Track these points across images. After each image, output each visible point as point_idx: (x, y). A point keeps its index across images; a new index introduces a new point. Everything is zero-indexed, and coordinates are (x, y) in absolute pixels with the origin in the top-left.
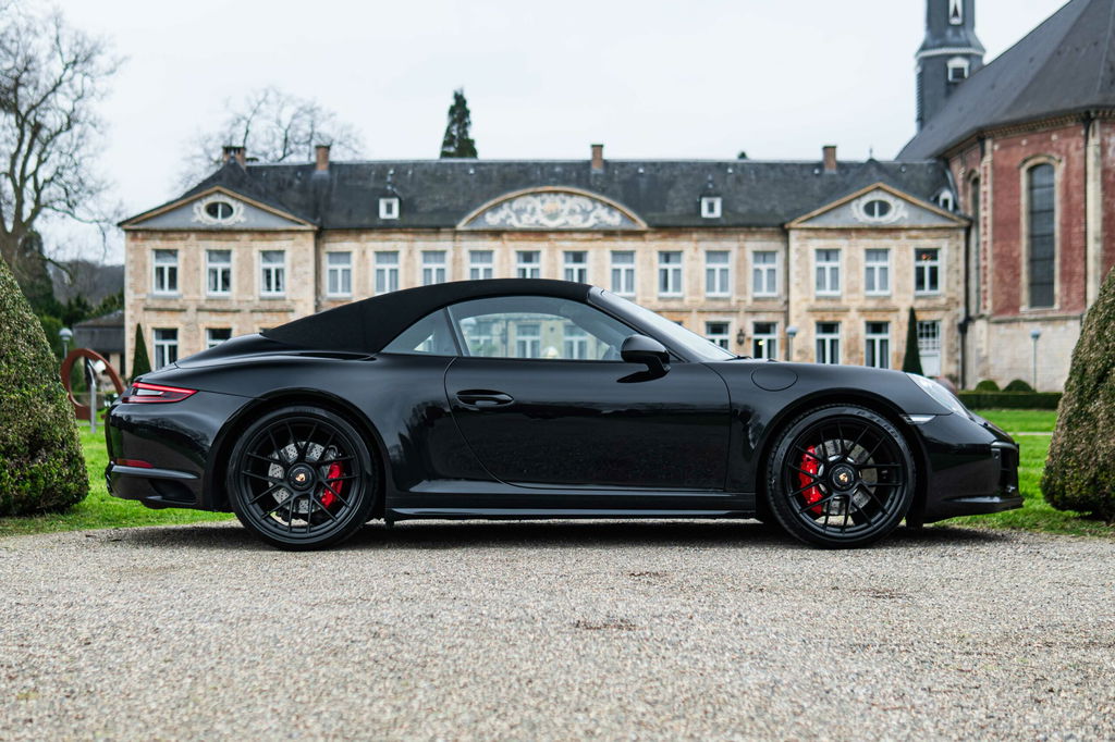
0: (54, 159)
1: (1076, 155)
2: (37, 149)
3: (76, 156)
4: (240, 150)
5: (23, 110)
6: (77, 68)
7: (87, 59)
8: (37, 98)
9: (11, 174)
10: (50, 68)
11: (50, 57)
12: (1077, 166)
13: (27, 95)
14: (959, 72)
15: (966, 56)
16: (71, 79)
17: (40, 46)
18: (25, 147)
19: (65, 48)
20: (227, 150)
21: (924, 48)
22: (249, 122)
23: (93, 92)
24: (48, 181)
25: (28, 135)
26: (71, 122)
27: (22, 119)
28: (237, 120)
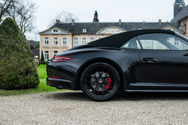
0: (28, 23)
2: (25, 21)
3: (31, 22)
4: (59, 21)
5: (22, 14)
6: (32, 7)
7: (33, 6)
8: (25, 12)
9: (20, 25)
10: (27, 8)
11: (27, 6)
13: (23, 12)
14: (181, 7)
15: (182, 5)
16: (30, 10)
17: (25, 4)
18: (23, 20)
19: (29, 4)
20: (57, 21)
21: (175, 3)
22: (60, 16)
23: (34, 12)
24: (27, 27)
25: (23, 19)
26: (30, 16)
27: (22, 16)
28: (58, 16)
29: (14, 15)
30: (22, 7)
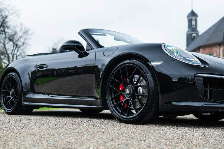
0: (20, 51)
1: (218, 52)
2: (17, 49)
3: (24, 51)
4: (55, 49)
5: (14, 41)
6: (25, 33)
7: (27, 32)
8: (17, 39)
9: (12, 54)
10: (20, 34)
11: (20, 32)
12: (218, 54)
14: (194, 37)
15: (196, 34)
16: (24, 36)
17: (18, 29)
18: (14, 48)
19: (23, 29)
20: (53, 49)
21: (188, 32)
22: (57, 44)
23: (28, 38)
24: (18, 55)
25: (15, 46)
26: (23, 44)
27: (14, 43)
28: (55, 44)
29: (5, 42)
30: (14, 33)
